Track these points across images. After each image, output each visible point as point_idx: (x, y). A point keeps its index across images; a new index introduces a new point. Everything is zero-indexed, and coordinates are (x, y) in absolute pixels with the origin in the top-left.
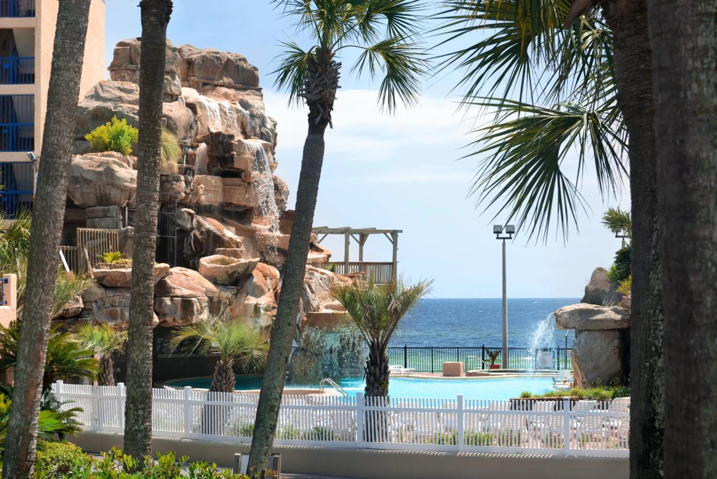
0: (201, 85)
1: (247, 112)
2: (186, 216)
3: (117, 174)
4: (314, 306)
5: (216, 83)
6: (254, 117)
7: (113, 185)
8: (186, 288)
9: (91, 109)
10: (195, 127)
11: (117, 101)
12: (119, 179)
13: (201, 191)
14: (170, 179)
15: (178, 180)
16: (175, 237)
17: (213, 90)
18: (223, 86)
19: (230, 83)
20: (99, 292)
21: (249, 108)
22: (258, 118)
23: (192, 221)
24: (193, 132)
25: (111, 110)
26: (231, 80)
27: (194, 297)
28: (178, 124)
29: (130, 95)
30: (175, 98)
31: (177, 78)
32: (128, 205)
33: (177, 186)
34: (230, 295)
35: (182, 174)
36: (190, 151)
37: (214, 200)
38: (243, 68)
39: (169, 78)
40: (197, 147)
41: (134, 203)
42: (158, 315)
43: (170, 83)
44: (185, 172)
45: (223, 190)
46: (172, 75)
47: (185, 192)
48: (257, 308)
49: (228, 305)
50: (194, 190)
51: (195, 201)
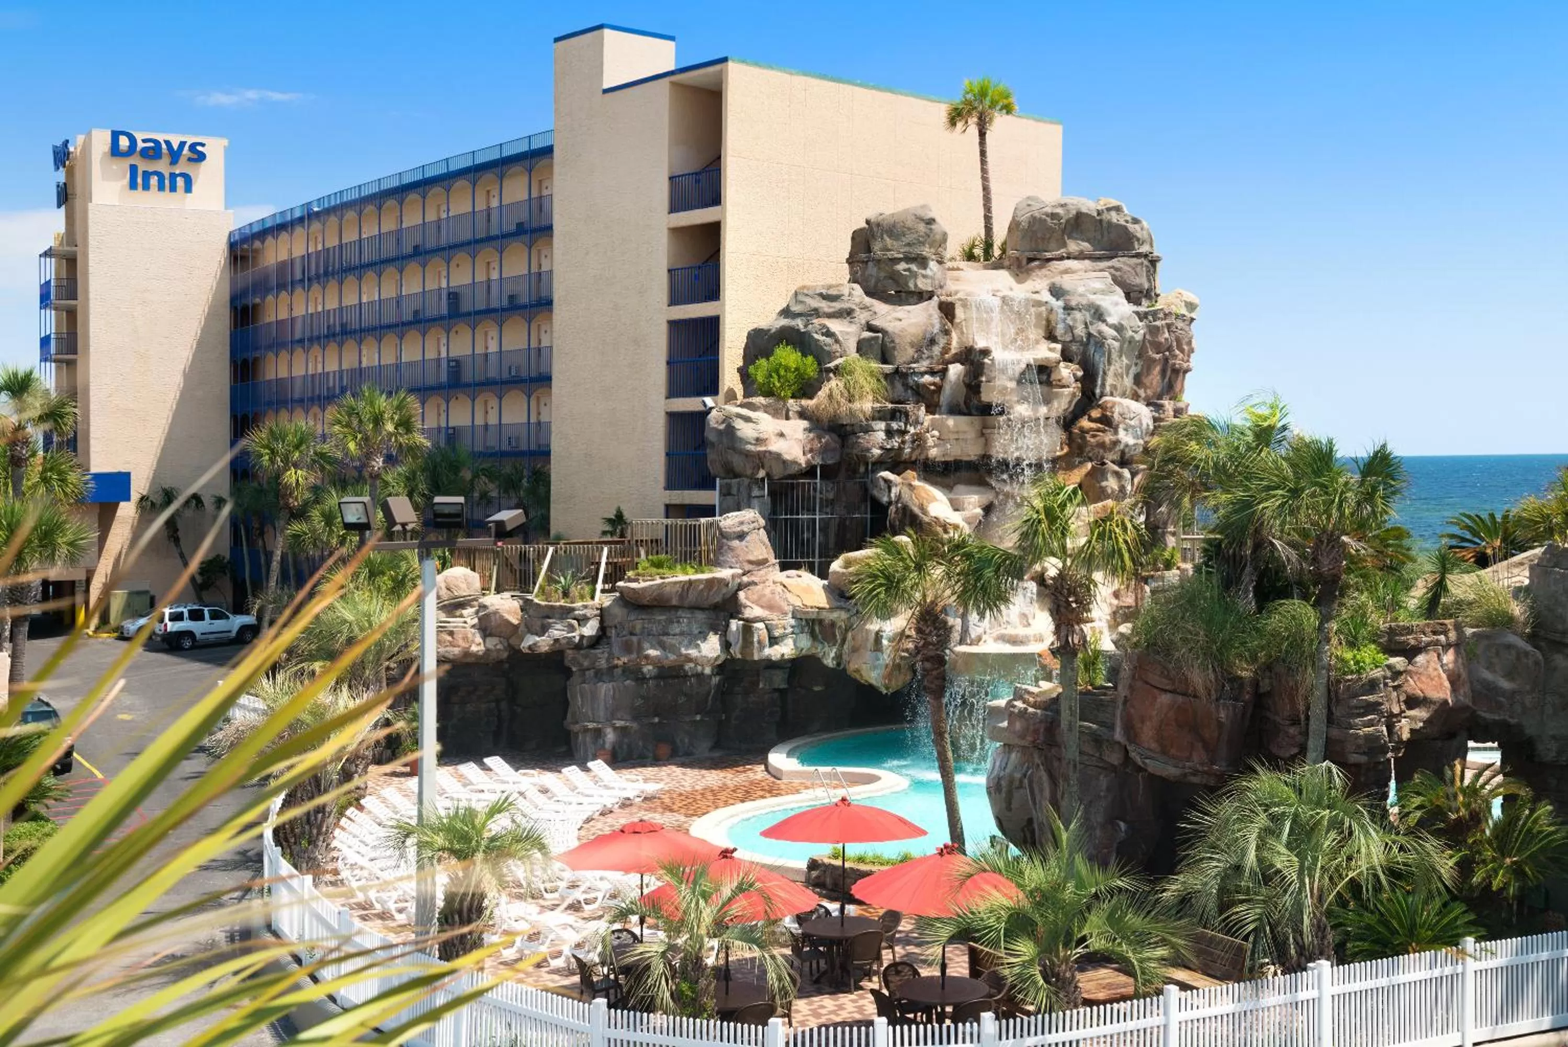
0: (1024, 262)
1: (1060, 303)
2: (882, 483)
3: (739, 434)
4: (973, 636)
5: (1048, 255)
6: (1073, 309)
7: (734, 449)
8: (762, 607)
9: (773, 330)
10: (942, 341)
11: (811, 315)
12: (741, 440)
13: (930, 442)
14: (857, 429)
15: (868, 430)
16: (869, 516)
17: (1040, 267)
18: (1068, 258)
19: (1082, 252)
20: (619, 612)
21: (1063, 295)
22: (1080, 310)
23: (890, 491)
24: (937, 350)
25: (798, 330)
26: (1086, 246)
27: (762, 620)
28: (897, 341)
29: (834, 304)
30: (925, 296)
31: (933, 265)
32: (768, 475)
33: (863, 440)
34: (844, 615)
35: (880, 419)
36: (927, 379)
37: (959, 453)
38: (1110, 223)
39: (914, 267)
40: (944, 372)
41: (777, 472)
42: (726, 645)
43: (915, 275)
44: (893, 415)
45: (983, 434)
46: (923, 262)
47: (882, 448)
48: (878, 636)
49: (847, 631)
50: (919, 440)
51: (923, 457)
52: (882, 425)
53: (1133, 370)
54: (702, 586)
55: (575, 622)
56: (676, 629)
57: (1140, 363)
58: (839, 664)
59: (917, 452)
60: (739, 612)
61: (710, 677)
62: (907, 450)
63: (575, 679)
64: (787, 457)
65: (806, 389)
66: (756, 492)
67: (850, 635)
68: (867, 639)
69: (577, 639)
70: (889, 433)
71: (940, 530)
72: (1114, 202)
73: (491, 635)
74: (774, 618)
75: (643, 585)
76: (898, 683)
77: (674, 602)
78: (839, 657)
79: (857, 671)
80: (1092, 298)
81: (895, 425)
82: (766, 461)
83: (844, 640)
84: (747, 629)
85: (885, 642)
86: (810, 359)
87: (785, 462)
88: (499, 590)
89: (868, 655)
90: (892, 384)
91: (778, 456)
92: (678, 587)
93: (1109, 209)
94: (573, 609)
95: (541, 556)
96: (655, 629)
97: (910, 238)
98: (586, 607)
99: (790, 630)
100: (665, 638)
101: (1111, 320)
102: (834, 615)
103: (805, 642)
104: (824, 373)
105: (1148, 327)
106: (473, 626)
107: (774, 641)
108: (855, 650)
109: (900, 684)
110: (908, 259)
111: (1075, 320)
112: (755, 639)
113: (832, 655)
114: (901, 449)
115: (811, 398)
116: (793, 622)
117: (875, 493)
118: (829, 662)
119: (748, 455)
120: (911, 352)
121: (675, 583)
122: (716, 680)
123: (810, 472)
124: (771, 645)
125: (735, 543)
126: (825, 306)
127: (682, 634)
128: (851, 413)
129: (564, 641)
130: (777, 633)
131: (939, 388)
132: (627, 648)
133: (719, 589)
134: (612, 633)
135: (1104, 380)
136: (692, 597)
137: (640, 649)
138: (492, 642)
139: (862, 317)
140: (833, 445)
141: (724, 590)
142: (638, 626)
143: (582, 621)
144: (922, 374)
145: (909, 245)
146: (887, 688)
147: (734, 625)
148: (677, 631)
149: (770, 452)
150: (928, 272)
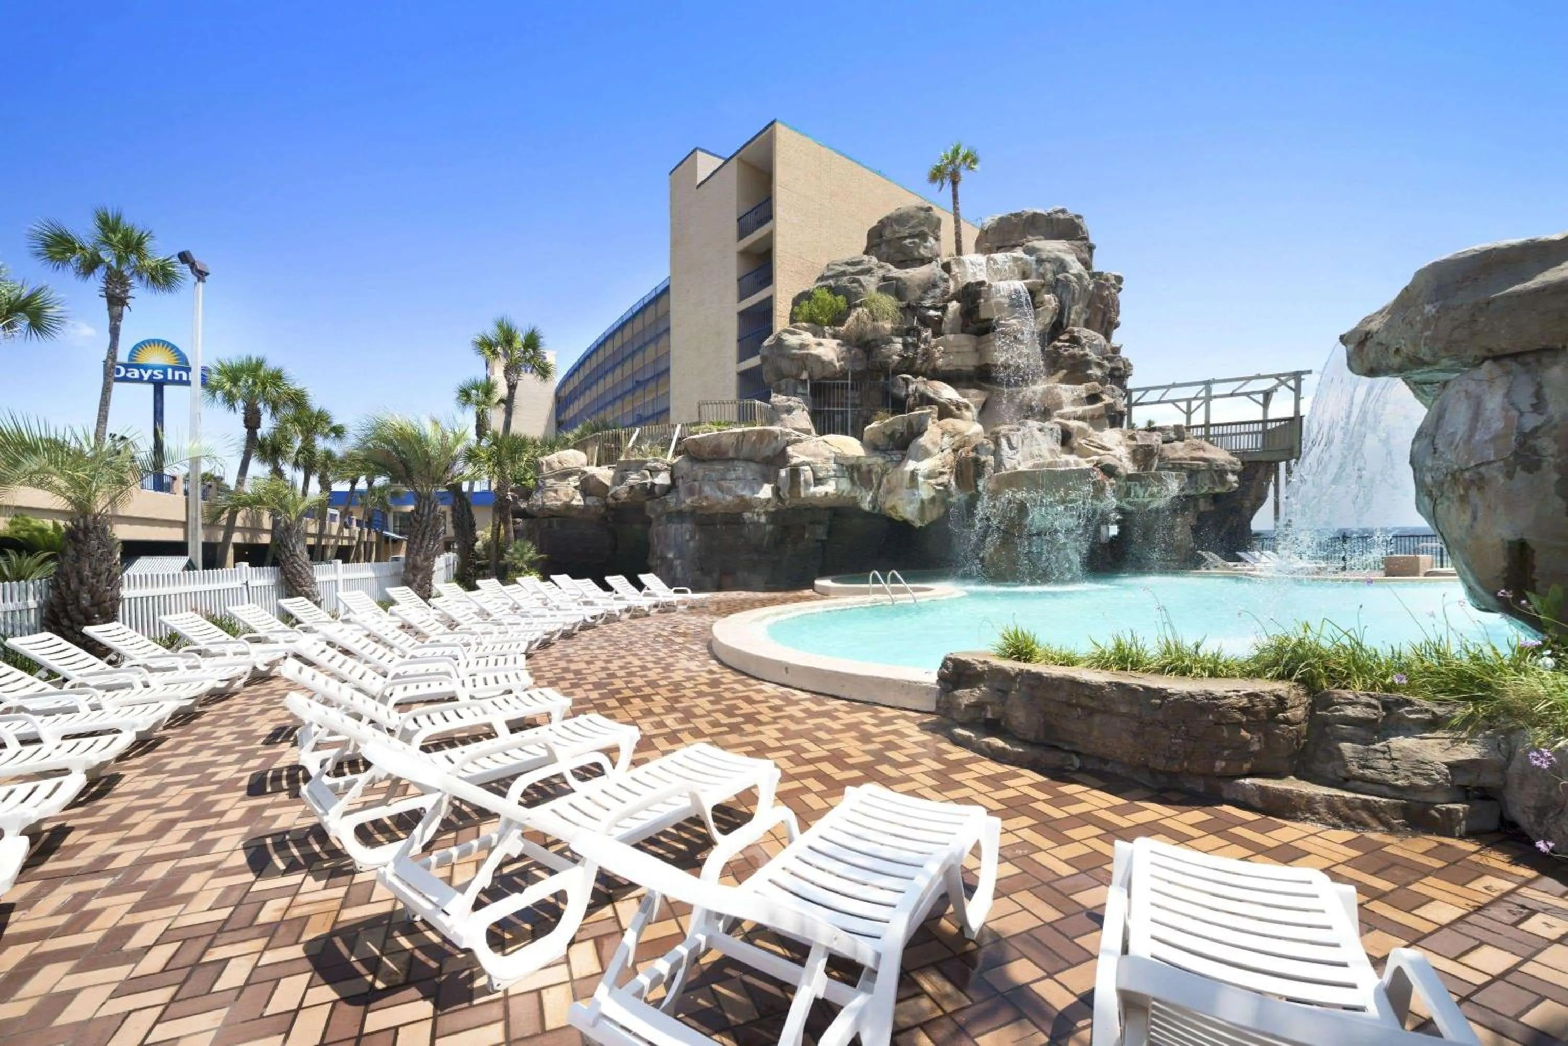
1: (1034, 258)
2: (902, 382)
3: (786, 343)
4: (1010, 466)
5: (1014, 242)
6: (1043, 261)
7: (782, 356)
8: (807, 456)
9: (813, 290)
10: (942, 285)
11: (842, 275)
12: (789, 345)
13: (937, 355)
14: (880, 342)
15: (889, 342)
20: (685, 467)
22: (1049, 262)
23: (908, 385)
24: (938, 292)
25: (832, 285)
28: (908, 286)
29: (856, 267)
30: (929, 260)
31: (931, 239)
32: (810, 377)
33: (885, 350)
34: (880, 461)
35: (898, 336)
36: (932, 313)
37: (959, 363)
38: (1058, 220)
39: (917, 240)
40: (944, 309)
41: (818, 372)
42: (776, 491)
43: (918, 246)
44: (909, 332)
45: (977, 350)
46: (923, 237)
47: (900, 356)
48: (914, 475)
49: (883, 475)
50: (927, 354)
51: (931, 367)
52: (900, 340)
53: (1084, 316)
54: (754, 438)
55: (647, 473)
56: (733, 475)
57: (1089, 312)
58: (874, 508)
59: (926, 365)
60: (788, 462)
61: (765, 525)
62: (919, 361)
63: (654, 524)
64: (825, 358)
65: (838, 319)
66: (800, 390)
67: (885, 480)
68: (902, 479)
69: (648, 486)
70: (905, 345)
71: (954, 408)
72: (1059, 208)
73: (591, 495)
74: (819, 461)
75: (702, 435)
76: (933, 514)
77: (731, 454)
78: (874, 500)
79: (894, 508)
80: (1058, 254)
81: (910, 339)
82: (808, 363)
83: (879, 486)
84: (795, 472)
85: (921, 479)
86: (840, 297)
87: (823, 362)
88: (598, 465)
89: (904, 493)
90: (905, 314)
91: (818, 358)
92: (733, 438)
93: (1057, 212)
94: (646, 462)
95: (629, 436)
96: (714, 475)
97: (913, 222)
98: (656, 461)
99: (832, 473)
100: (723, 483)
101: (1072, 271)
102: (870, 461)
103: (845, 485)
104: (851, 306)
105: (1096, 283)
106: (576, 487)
107: (818, 481)
108: (890, 491)
109: (935, 516)
110: (912, 236)
111: (1046, 270)
112: (802, 478)
113: (869, 498)
114: (914, 359)
115: (842, 325)
116: (835, 466)
117: (895, 391)
118: (866, 506)
119: (793, 358)
120: (919, 292)
121: (732, 434)
122: (769, 528)
123: (844, 374)
124: (816, 485)
125: (785, 416)
126: (851, 269)
127: (738, 479)
128: (875, 329)
129: (637, 488)
130: (821, 475)
131: (941, 320)
132: (691, 492)
133: (770, 442)
134: (680, 482)
135: (1069, 314)
136: (746, 450)
137: (701, 491)
138: (591, 501)
139: (880, 273)
140: (861, 356)
141: (774, 445)
142: (701, 473)
143: (654, 472)
144: (929, 308)
145: (912, 227)
146: (922, 521)
147: (783, 473)
148: (734, 476)
149: (811, 355)
150: (928, 244)
